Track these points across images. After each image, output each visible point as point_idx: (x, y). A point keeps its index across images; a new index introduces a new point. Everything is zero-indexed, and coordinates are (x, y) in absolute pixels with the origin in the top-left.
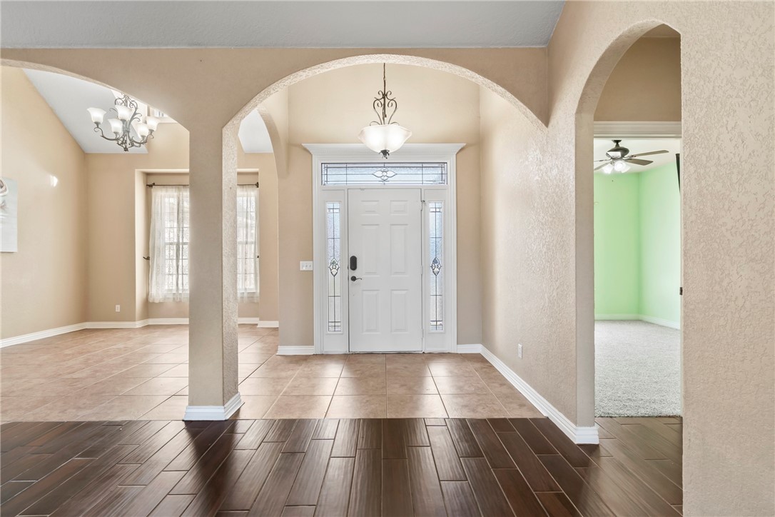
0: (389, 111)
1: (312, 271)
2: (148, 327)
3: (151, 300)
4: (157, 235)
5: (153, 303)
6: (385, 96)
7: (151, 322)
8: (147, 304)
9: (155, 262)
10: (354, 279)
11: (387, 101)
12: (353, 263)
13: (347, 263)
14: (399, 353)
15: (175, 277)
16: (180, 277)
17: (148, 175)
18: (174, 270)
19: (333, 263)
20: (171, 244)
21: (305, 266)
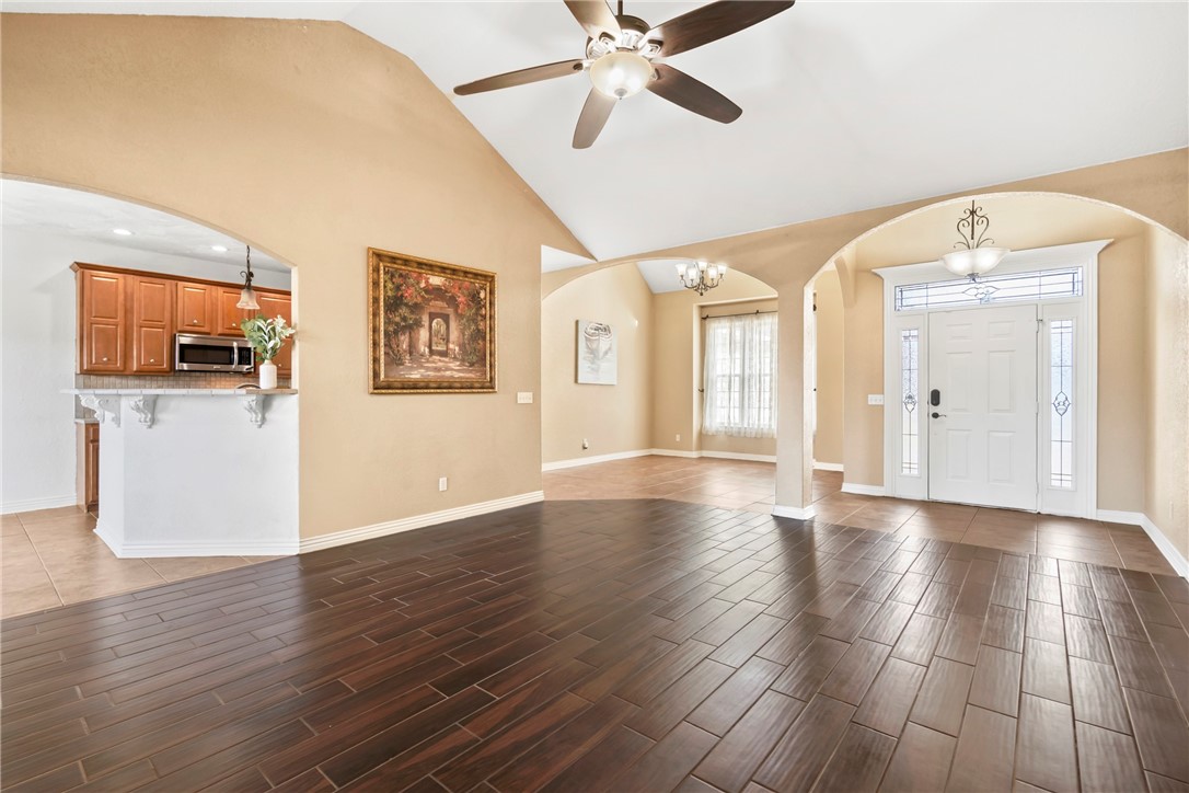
0: (979, 229)
1: (883, 406)
2: (701, 458)
3: (704, 432)
4: (710, 367)
5: (707, 435)
6: (973, 212)
7: (705, 454)
8: (701, 435)
9: (708, 394)
10: (936, 416)
11: (976, 218)
12: (935, 398)
13: (927, 397)
14: (1000, 509)
15: (726, 410)
16: (732, 410)
17: (702, 307)
18: (726, 403)
19: (910, 397)
20: (724, 376)
21: (874, 400)
